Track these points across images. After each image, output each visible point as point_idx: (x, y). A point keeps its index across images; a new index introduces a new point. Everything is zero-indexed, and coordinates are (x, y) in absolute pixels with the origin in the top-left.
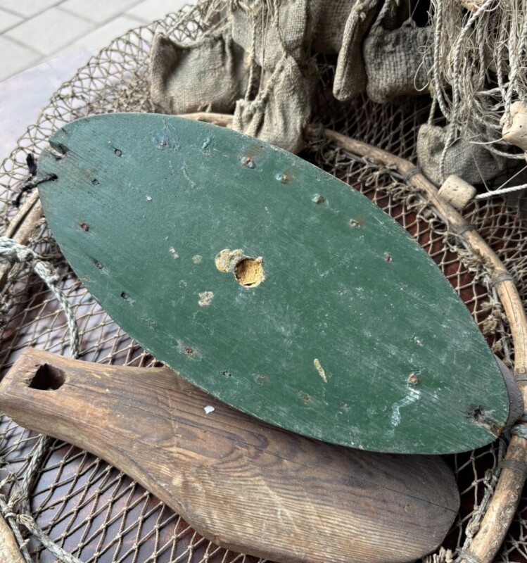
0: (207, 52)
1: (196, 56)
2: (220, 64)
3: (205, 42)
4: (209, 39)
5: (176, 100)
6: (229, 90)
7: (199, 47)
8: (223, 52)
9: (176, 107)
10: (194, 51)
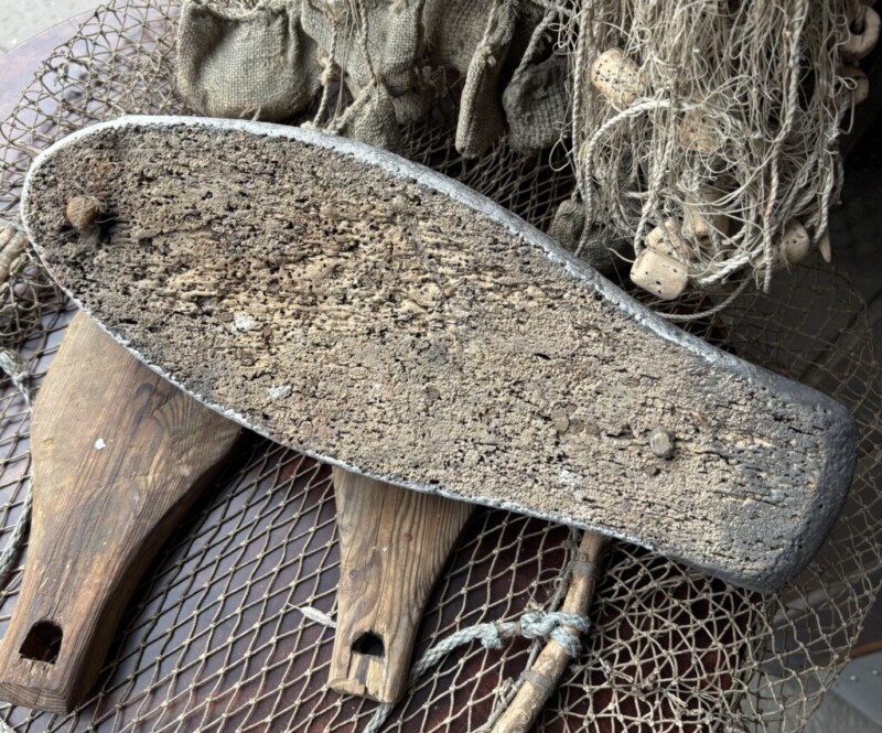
0: (261, 32)
1: (245, 35)
2: (279, 51)
3: (257, 17)
4: (263, 13)
5: (212, 96)
6: (289, 90)
7: (250, 21)
8: (285, 33)
9: (211, 105)
10: (243, 26)
